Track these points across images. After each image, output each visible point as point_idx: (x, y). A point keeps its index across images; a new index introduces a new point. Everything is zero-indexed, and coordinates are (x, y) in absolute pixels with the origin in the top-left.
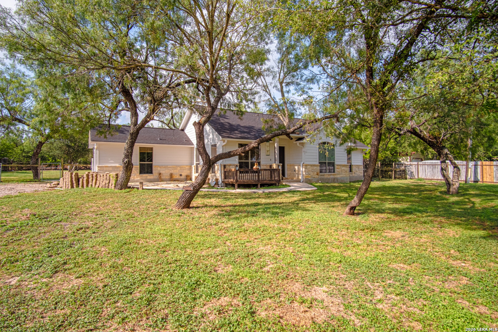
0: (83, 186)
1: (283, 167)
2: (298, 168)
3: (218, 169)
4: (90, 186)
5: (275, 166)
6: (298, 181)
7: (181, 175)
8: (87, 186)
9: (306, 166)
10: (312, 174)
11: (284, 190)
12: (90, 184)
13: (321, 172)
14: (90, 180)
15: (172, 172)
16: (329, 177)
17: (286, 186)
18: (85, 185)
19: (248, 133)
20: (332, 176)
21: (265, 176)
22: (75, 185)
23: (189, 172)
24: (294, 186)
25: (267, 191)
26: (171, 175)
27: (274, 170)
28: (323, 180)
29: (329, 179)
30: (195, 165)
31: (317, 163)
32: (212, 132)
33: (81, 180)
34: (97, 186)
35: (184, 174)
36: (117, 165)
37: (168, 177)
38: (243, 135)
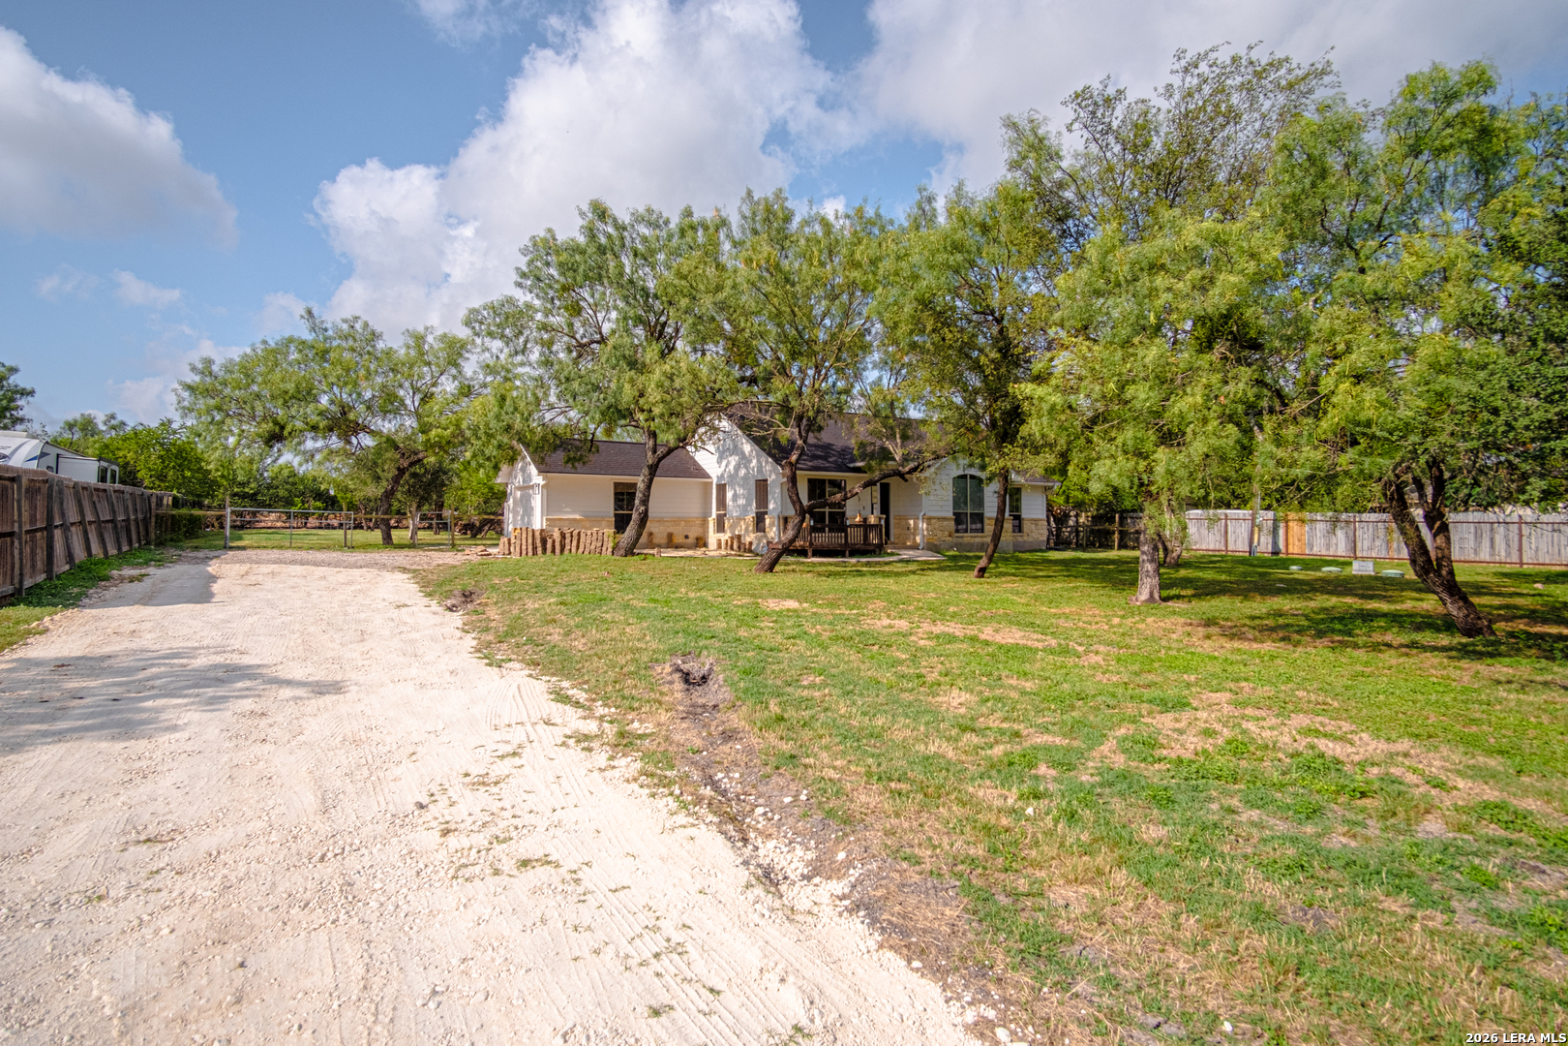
0: (553, 551)
1: (887, 521)
2: (915, 524)
3: (772, 525)
4: (566, 552)
5: (872, 520)
6: (915, 547)
7: (687, 537)
8: (562, 551)
9: (929, 520)
10: (939, 534)
11: (891, 559)
12: (568, 547)
13: (957, 531)
14: (568, 541)
15: (671, 530)
16: (972, 540)
17: (892, 554)
18: (558, 550)
19: (825, 458)
20: (977, 540)
21: (855, 536)
22: (539, 550)
23: (700, 530)
24: (906, 554)
25: (864, 560)
26: (670, 536)
27: (872, 526)
28: (959, 546)
29: (972, 545)
30: (714, 516)
31: (950, 514)
32: (758, 456)
33: (549, 542)
34: (581, 550)
35: (693, 535)
36: (578, 517)
37: (664, 541)
38: (815, 463)
